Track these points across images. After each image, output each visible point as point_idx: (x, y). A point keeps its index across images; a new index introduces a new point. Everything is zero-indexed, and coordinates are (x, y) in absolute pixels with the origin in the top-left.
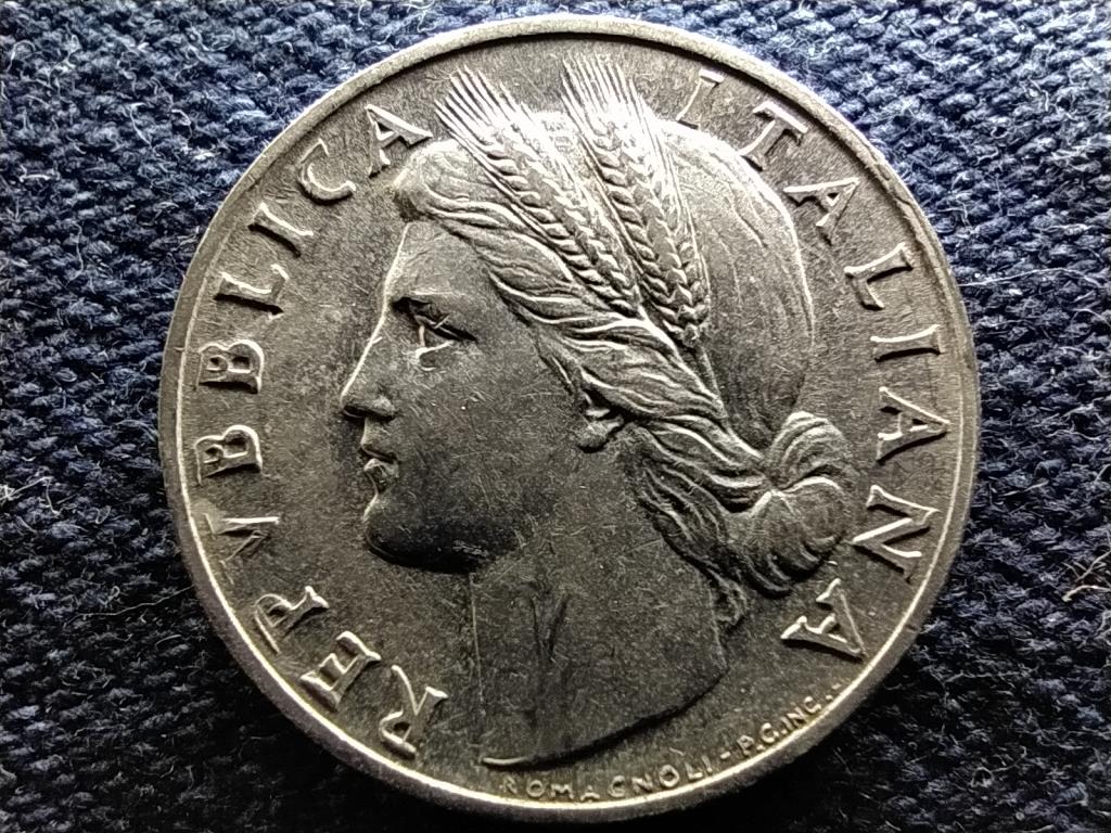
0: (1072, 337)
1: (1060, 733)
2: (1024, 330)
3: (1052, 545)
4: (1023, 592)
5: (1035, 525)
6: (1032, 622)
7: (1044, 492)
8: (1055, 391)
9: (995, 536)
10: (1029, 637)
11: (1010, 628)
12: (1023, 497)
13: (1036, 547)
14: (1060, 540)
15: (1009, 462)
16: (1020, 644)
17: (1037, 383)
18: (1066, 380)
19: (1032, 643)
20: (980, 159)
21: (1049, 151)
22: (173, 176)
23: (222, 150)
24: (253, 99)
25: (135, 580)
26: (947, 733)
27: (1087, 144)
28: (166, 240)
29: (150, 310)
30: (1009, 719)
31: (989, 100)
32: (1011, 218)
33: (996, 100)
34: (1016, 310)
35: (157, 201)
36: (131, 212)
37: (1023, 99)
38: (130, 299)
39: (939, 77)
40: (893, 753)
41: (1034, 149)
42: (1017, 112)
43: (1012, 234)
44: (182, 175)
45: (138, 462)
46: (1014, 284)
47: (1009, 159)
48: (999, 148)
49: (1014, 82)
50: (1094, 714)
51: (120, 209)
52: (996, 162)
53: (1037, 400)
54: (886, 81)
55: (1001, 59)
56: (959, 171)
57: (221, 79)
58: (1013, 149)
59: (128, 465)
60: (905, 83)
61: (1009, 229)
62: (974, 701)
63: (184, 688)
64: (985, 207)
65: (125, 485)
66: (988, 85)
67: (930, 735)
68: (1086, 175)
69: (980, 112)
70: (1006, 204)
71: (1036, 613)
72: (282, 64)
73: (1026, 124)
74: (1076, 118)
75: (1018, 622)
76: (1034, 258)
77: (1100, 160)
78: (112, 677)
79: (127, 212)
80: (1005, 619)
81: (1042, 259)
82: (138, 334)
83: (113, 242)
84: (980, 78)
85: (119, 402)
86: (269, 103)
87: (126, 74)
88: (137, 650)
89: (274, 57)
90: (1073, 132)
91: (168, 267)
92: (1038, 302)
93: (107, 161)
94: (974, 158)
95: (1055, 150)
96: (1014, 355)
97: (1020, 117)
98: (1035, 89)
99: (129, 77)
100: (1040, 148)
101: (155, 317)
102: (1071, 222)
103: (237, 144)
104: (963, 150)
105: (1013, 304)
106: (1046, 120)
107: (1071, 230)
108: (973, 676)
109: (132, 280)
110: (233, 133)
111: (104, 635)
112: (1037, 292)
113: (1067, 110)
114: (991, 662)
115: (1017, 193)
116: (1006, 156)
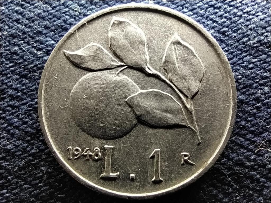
0: (255, 87)
1: (256, 185)
2: (243, 86)
3: (252, 139)
4: (245, 151)
5: (248, 134)
6: (248, 158)
7: (249, 126)
8: (251, 101)
9: (237, 137)
10: (247, 162)
11: (242, 160)
12: (244, 127)
13: (248, 140)
14: (253, 137)
15: (240, 119)
16: (245, 164)
17: (246, 99)
18: (253, 98)
19: (248, 163)
20: (230, 44)
21: (247, 41)
22: (33, 59)
23: (44, 51)
24: (51, 38)
25: (28, 159)
26: (228, 186)
27: (256, 39)
28: (32, 74)
29: (28, 92)
30: (243, 182)
31: (232, 29)
32: (238, 58)
33: (233, 29)
34: (241, 81)
35: (29, 65)
36: (23, 68)
37: (240, 29)
38: (24, 89)
39: (219, 24)
40: (215, 192)
41: (243, 41)
42: (239, 32)
43: (239, 62)
44: (34, 58)
45: (27, 129)
46: (240, 75)
47: (237, 44)
48: (235, 41)
49: (238, 25)
50: (264, 180)
51: (20, 67)
52: (234, 45)
53: (247, 103)
54: (206, 26)
55: (234, 19)
56: (225, 47)
57: (43, 34)
58: (238, 41)
59: (25, 130)
60: (211, 26)
61: (238, 61)
62: (234, 178)
63: (41, 184)
64: (232, 56)
65: (24, 135)
66: (231, 26)
67: (224, 187)
68: (257, 47)
69: (230, 32)
70: (237, 55)
71: (249, 156)
72: (58, 29)
73: (241, 35)
74: (253, 33)
75: (244, 158)
76: (245, 68)
77: (260, 43)
78: (24, 182)
79: (22, 68)
80: (241, 158)
81: (247, 68)
82: (26, 98)
83: (19, 76)
84: (229, 24)
85: (22, 115)
86: (55, 39)
87: (20, 34)
88: (29, 175)
89: (56, 28)
90: (253, 36)
91: (32, 81)
92: (246, 79)
93: (16, 56)
94: (229, 44)
95: (248, 41)
96: (241, 92)
97: (239, 33)
98: (243, 26)
99: (21, 35)
100: (245, 41)
101: (30, 93)
102: (253, 59)
103: (48, 50)
104: (226, 42)
105: (240, 80)
106: (246, 34)
107: (253, 60)
108: (234, 172)
109: (24, 84)
110: (47, 47)
111: (21, 172)
112: (245, 76)
113: (251, 31)
114: (238, 169)
115: (239, 52)
116: (237, 43)
